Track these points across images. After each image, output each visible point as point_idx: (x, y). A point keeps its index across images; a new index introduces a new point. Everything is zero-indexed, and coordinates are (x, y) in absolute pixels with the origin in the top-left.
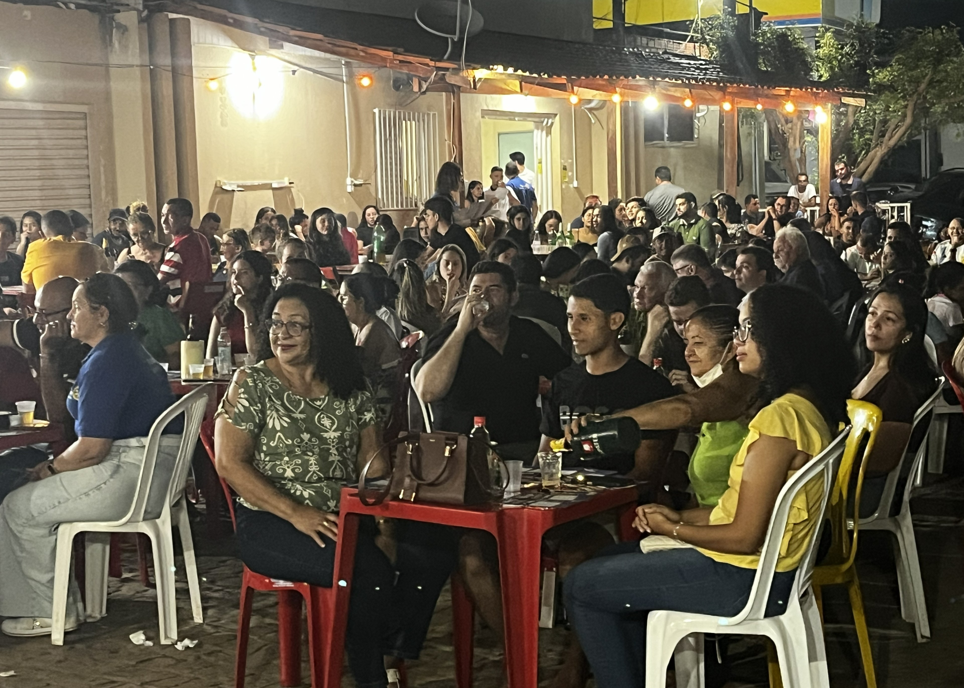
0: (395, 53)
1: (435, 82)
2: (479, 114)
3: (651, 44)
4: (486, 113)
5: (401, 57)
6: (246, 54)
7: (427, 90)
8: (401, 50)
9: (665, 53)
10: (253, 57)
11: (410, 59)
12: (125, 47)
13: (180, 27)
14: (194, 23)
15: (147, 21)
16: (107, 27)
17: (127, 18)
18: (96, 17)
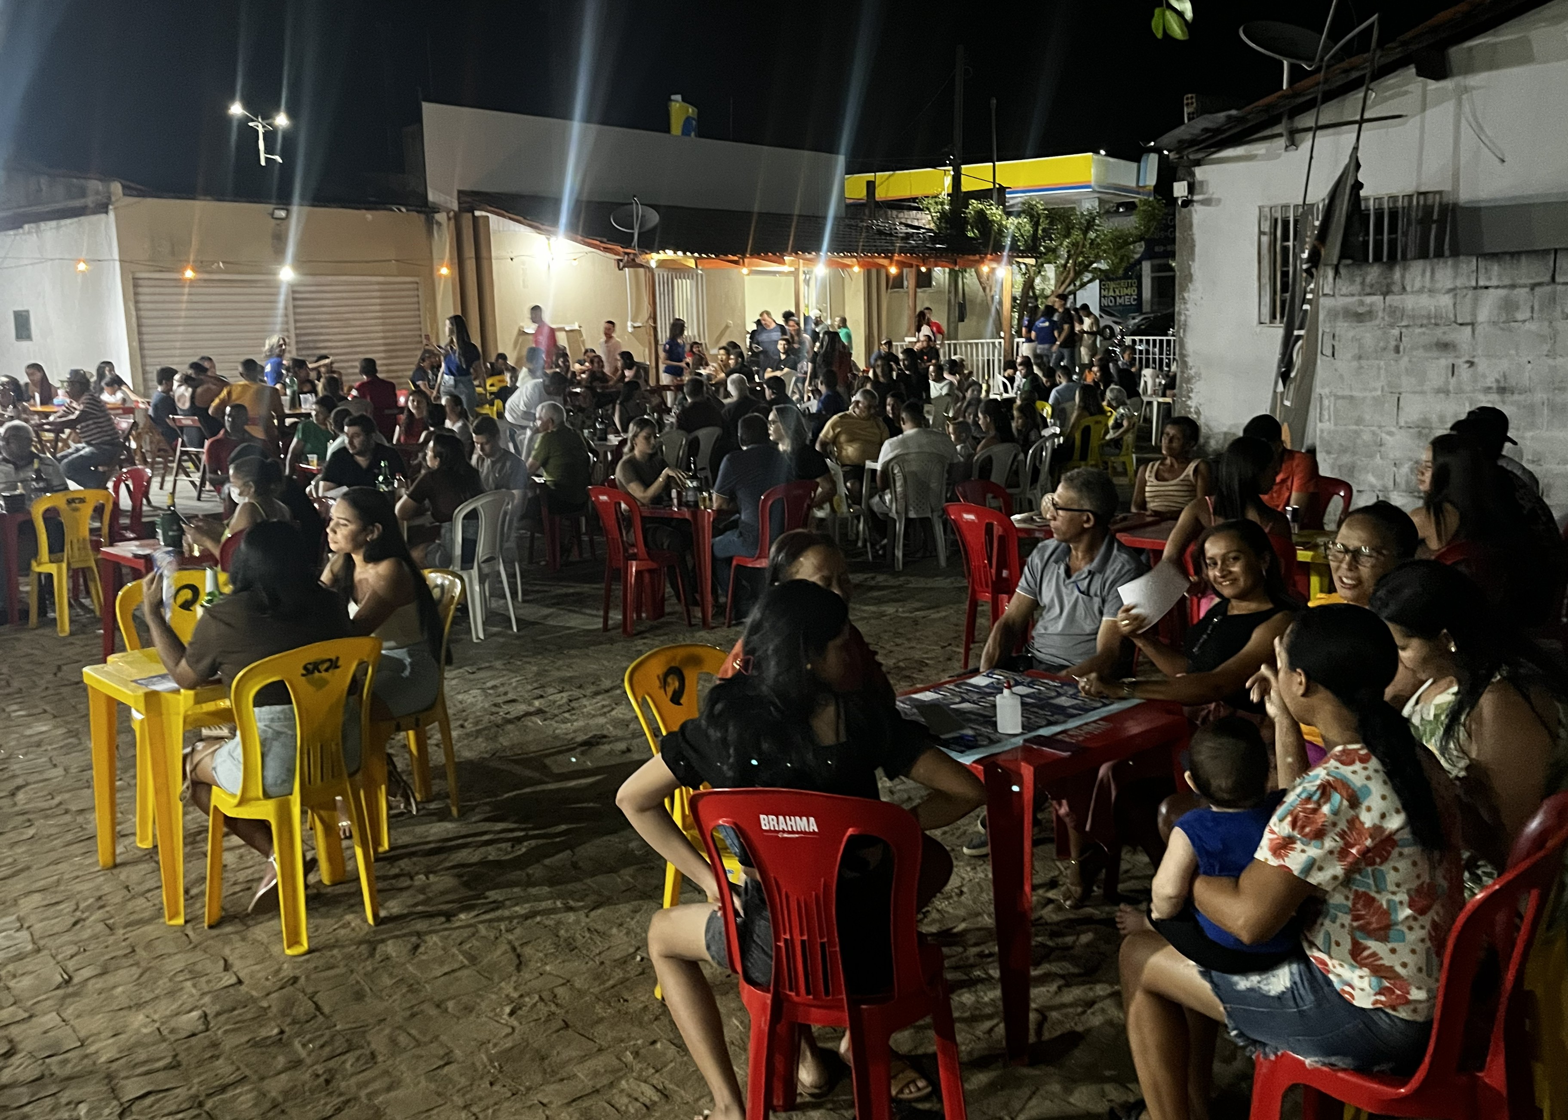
1: (628, 262)
3: (901, 215)
7: (625, 266)
8: (605, 239)
11: (611, 246)
12: (440, 237)
13: (481, 221)
14: (493, 218)
15: (457, 218)
16: (430, 223)
17: (441, 217)
18: (422, 217)
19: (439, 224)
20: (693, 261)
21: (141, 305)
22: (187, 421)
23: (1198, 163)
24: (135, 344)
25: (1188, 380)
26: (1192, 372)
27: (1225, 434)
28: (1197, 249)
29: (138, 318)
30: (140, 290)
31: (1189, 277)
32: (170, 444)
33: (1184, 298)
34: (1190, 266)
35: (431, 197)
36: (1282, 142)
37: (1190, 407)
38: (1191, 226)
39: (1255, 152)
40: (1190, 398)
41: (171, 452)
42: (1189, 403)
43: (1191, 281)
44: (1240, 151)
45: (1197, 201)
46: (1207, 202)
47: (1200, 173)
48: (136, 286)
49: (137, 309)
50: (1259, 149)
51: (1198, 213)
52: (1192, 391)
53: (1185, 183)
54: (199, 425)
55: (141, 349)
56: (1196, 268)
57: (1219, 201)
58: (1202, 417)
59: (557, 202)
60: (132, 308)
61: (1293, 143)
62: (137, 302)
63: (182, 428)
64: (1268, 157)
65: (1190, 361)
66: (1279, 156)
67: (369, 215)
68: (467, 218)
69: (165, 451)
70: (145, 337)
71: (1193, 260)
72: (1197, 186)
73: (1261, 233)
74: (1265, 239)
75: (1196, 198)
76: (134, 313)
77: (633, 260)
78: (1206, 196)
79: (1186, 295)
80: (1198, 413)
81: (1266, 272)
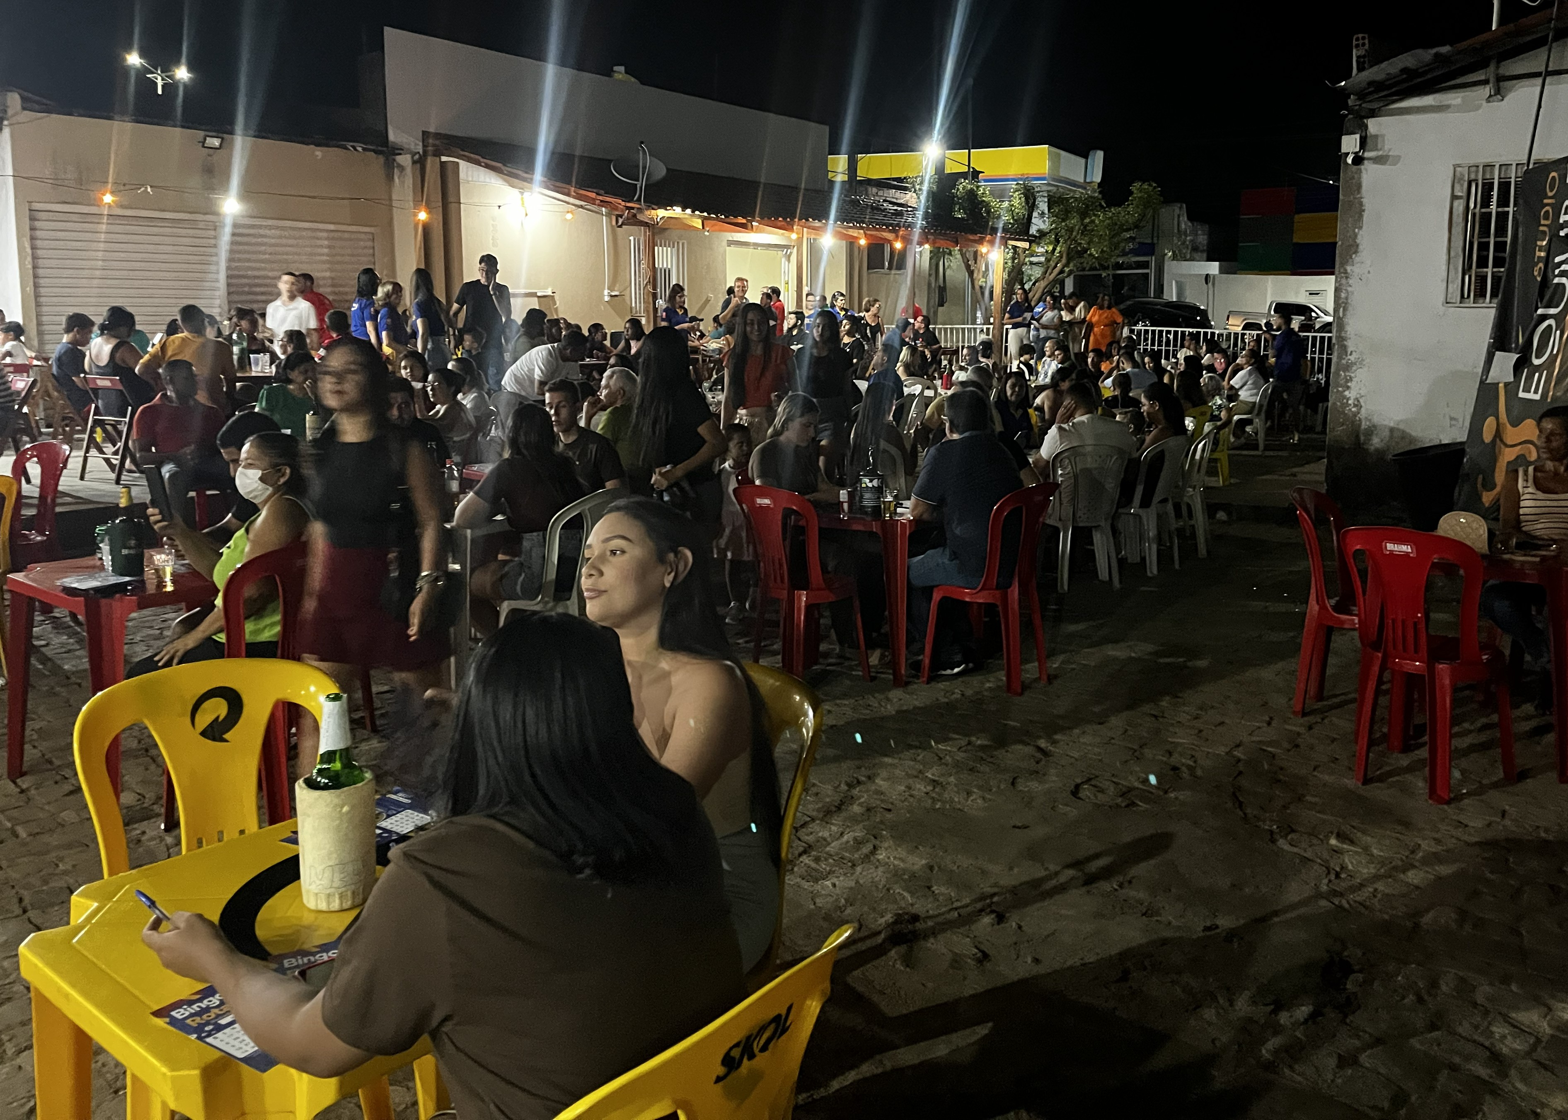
0: (598, 194)
1: (628, 219)
2: (725, 243)
3: (881, 193)
4: (731, 243)
5: (601, 198)
6: (515, 192)
7: (623, 224)
8: (602, 192)
9: (885, 201)
10: (522, 193)
11: (608, 199)
12: (402, 183)
13: (450, 168)
14: (463, 165)
15: (420, 162)
16: (390, 166)
17: (404, 160)
18: (381, 159)
19: (402, 168)
20: (700, 221)
21: (39, 243)
22: (104, 383)
23: (1373, 114)
24: (30, 289)
25: (1348, 367)
26: (1352, 358)
27: (1392, 430)
28: (1365, 215)
29: (34, 258)
30: (37, 224)
31: (1354, 248)
32: (79, 412)
33: (1346, 272)
34: (1356, 235)
35: (392, 137)
36: (1486, 90)
37: (1348, 399)
38: (1359, 186)
39: (1449, 102)
40: (1348, 388)
41: (79, 420)
42: (1347, 393)
43: (1356, 252)
44: (1428, 100)
45: (1369, 159)
46: (1380, 160)
47: (1373, 125)
48: (32, 219)
49: (33, 248)
50: (1454, 98)
51: (1370, 173)
52: (1351, 379)
53: (1358, 136)
54: (121, 388)
55: (37, 296)
56: (1364, 237)
57: (1398, 159)
58: (1363, 410)
59: (531, 152)
60: (27, 246)
61: (1499, 93)
62: (33, 238)
63: (96, 391)
64: (1463, 108)
65: (1351, 345)
66: (1479, 107)
67: (319, 152)
68: (431, 164)
69: (72, 419)
70: (42, 281)
71: (1360, 228)
72: (1369, 140)
73: (1454, 197)
74: (1459, 205)
75: (1367, 155)
76: (29, 250)
77: (635, 216)
78: (1380, 153)
79: (1349, 268)
80: (1358, 405)
81: (1458, 243)
